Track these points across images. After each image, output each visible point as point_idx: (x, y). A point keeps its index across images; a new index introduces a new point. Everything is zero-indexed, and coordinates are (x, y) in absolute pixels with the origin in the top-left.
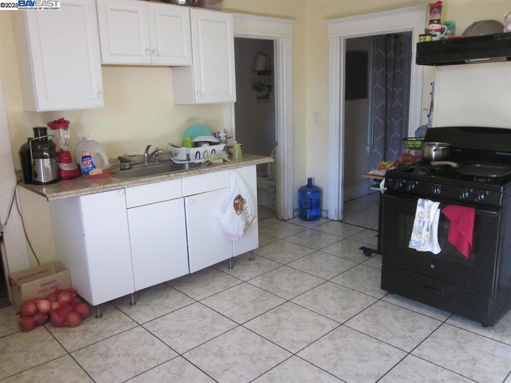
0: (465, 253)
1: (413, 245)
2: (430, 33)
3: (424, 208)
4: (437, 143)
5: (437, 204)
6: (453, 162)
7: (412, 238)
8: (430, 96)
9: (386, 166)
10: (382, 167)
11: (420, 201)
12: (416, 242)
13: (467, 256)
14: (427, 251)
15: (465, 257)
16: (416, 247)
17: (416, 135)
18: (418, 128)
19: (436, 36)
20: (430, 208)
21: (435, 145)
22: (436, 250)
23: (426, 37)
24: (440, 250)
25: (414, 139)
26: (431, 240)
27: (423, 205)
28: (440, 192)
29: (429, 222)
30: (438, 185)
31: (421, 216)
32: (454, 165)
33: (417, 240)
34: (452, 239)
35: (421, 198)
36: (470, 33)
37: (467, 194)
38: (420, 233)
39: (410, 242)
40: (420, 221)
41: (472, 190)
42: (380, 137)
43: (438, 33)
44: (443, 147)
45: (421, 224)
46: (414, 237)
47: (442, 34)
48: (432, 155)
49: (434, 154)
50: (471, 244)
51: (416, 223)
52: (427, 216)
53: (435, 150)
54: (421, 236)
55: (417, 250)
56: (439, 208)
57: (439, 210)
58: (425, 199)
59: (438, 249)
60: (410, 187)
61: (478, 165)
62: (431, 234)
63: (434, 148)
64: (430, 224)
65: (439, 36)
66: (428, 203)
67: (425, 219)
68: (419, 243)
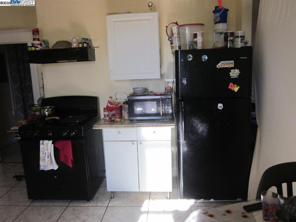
0: (70, 165)
1: (42, 168)
2: (34, 45)
3: (44, 145)
4: (48, 107)
5: (51, 142)
6: (58, 117)
7: (40, 164)
8: (42, 80)
9: (22, 123)
10: (19, 124)
11: (41, 142)
12: (43, 166)
13: (72, 167)
14: (51, 169)
15: (71, 167)
16: (44, 168)
17: (38, 103)
18: (39, 99)
19: (38, 47)
20: (47, 144)
21: (47, 108)
22: (56, 167)
23: (32, 48)
24: (58, 167)
25: (38, 105)
26: (52, 162)
27: (43, 144)
28: (51, 135)
29: (48, 153)
30: (50, 131)
31: (43, 150)
32: (57, 118)
33: (43, 164)
34: (62, 159)
35: (41, 140)
36: (55, 47)
37: (66, 133)
38: (44, 160)
39: (40, 167)
40: (43, 153)
41: (68, 131)
42: (21, 105)
43: (38, 46)
44: (51, 109)
45: (44, 155)
46: (41, 163)
47: (41, 46)
48: (46, 114)
49: (47, 113)
50: (73, 160)
51: (41, 155)
52: (46, 149)
53: (47, 111)
54: (45, 162)
55: (45, 170)
56: (52, 144)
57: (53, 145)
58: (44, 140)
59: (57, 167)
60: (34, 135)
61: (71, 117)
62: (51, 159)
63: (46, 110)
64: (49, 154)
65: (39, 48)
66: (46, 142)
67: (46, 152)
68: (45, 166)
